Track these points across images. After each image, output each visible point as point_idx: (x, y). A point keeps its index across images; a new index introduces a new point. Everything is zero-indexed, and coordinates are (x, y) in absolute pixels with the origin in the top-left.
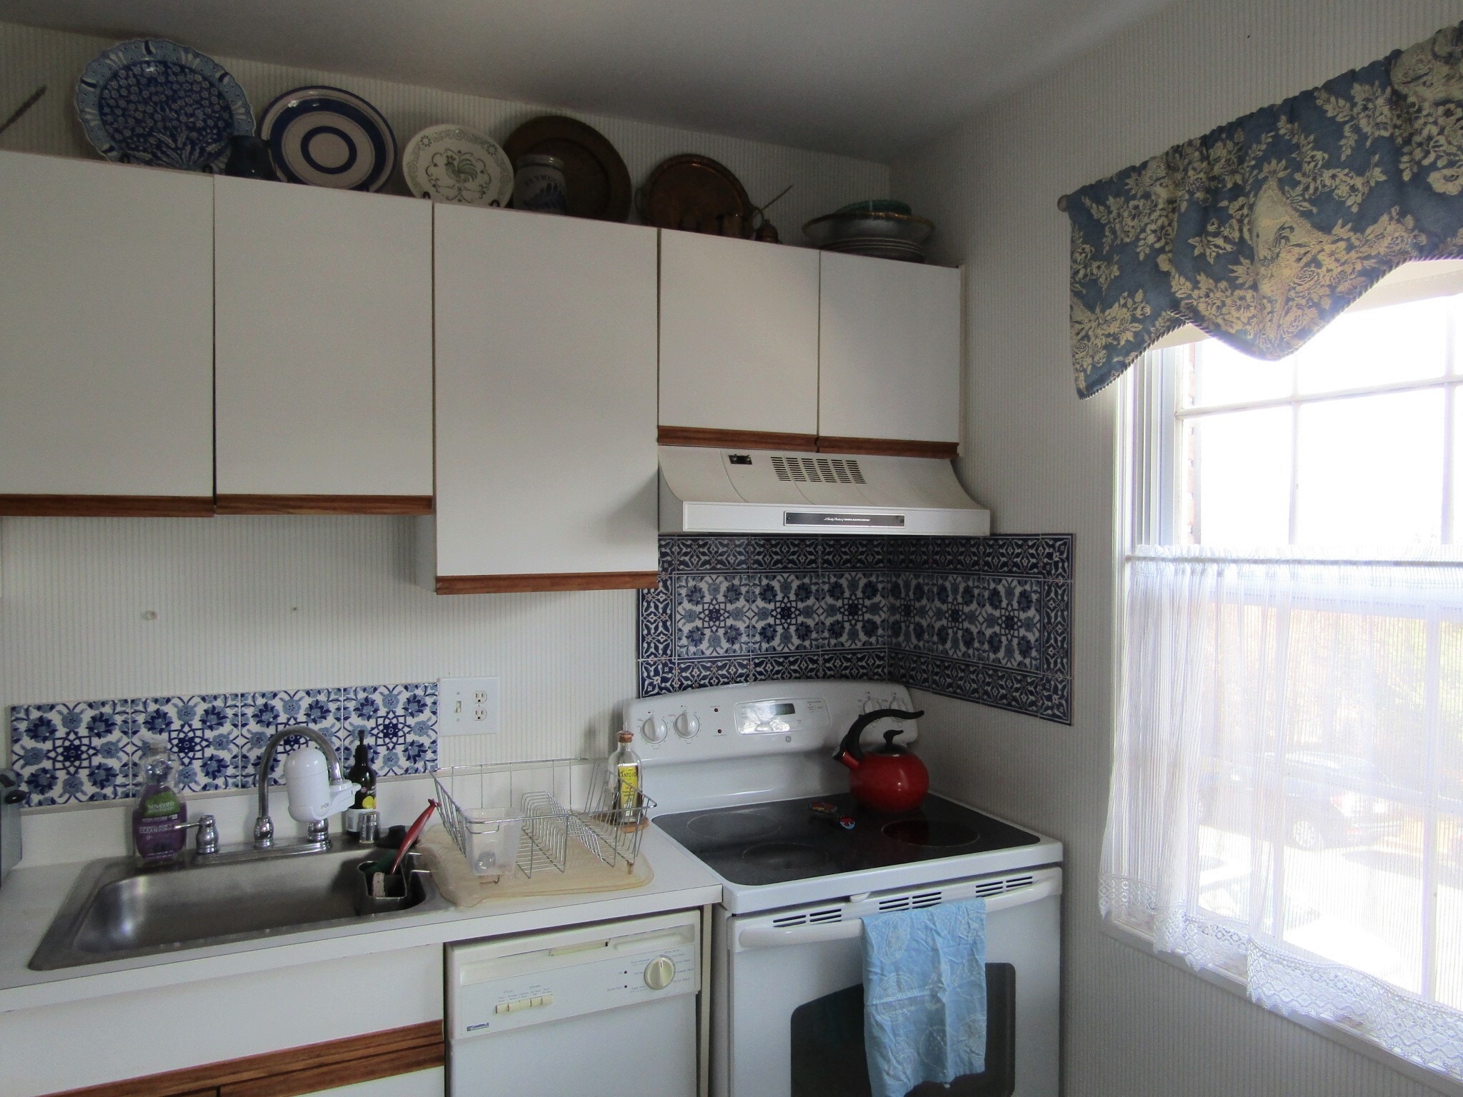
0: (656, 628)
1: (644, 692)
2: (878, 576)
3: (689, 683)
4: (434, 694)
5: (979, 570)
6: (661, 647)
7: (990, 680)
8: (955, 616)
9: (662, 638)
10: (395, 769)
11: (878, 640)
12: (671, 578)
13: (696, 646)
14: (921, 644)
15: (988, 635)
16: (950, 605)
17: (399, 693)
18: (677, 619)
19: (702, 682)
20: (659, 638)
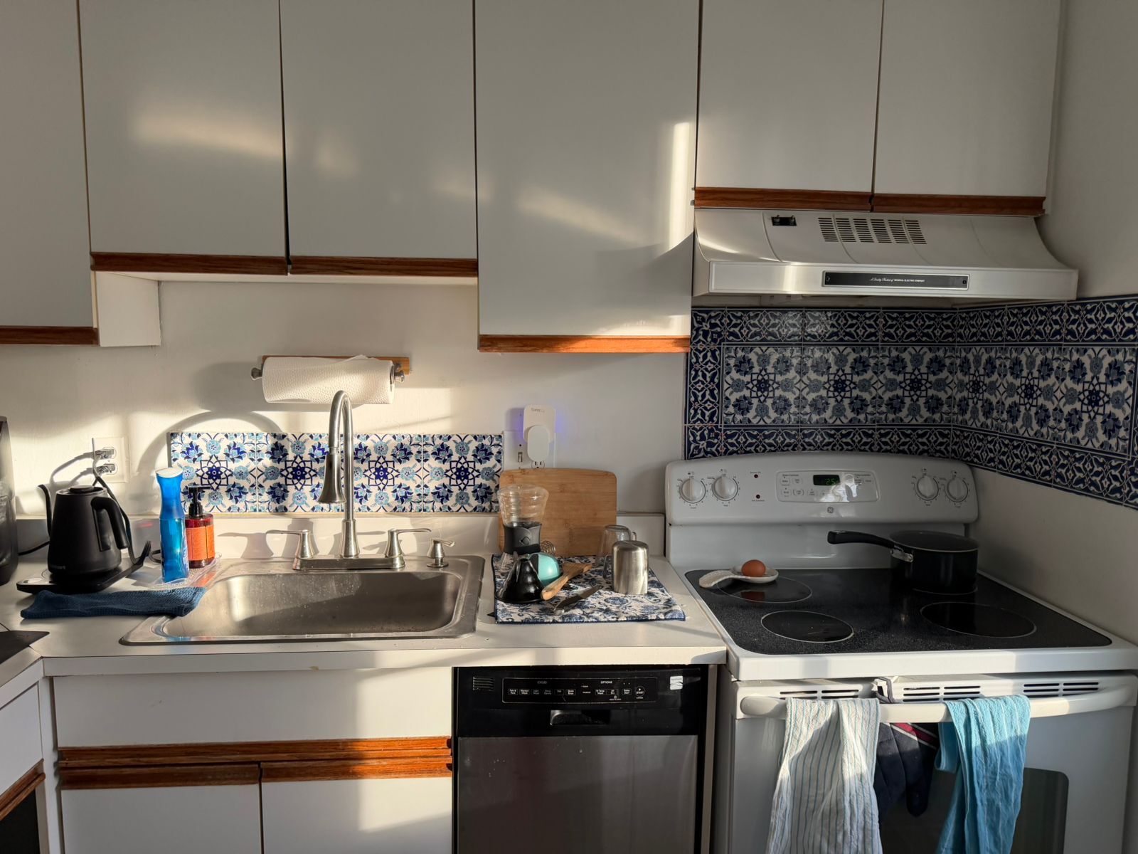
0: (704, 396)
1: (691, 454)
2: (946, 351)
3: (735, 449)
4: (499, 445)
5: (1061, 340)
6: (707, 413)
7: (1066, 462)
8: (1029, 391)
9: (708, 405)
10: (466, 506)
11: (942, 416)
12: (719, 349)
13: (743, 414)
14: (989, 422)
15: (1066, 413)
16: (1024, 380)
17: (469, 442)
18: (725, 388)
19: (748, 449)
20: (706, 405)
